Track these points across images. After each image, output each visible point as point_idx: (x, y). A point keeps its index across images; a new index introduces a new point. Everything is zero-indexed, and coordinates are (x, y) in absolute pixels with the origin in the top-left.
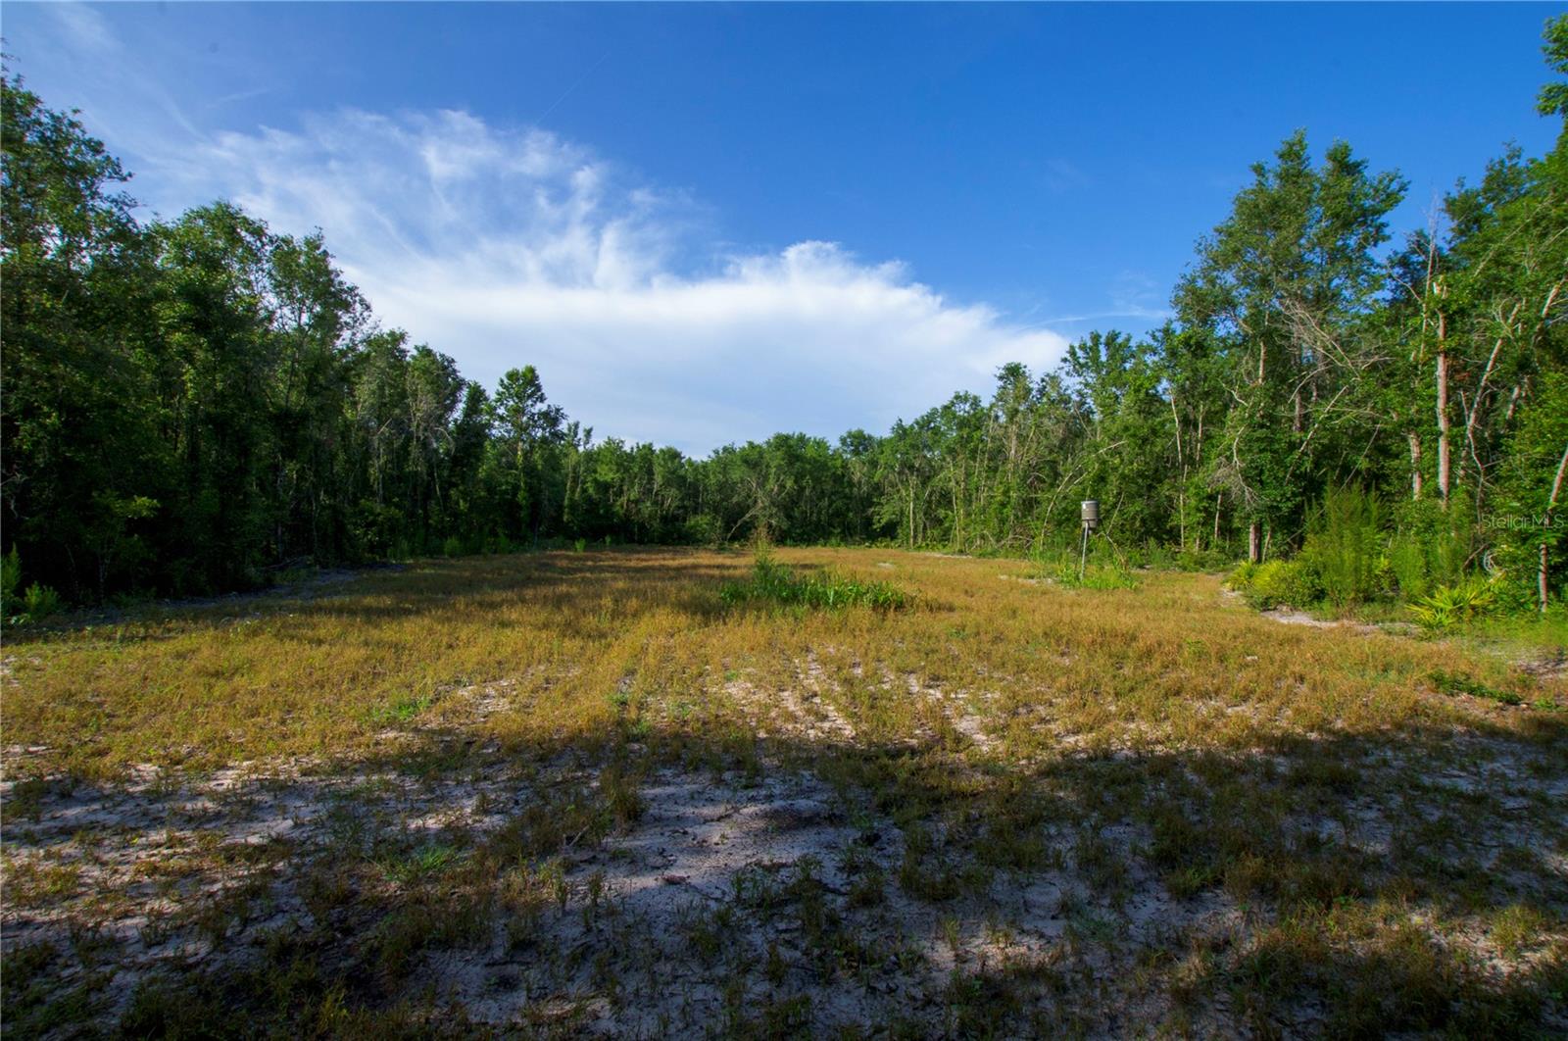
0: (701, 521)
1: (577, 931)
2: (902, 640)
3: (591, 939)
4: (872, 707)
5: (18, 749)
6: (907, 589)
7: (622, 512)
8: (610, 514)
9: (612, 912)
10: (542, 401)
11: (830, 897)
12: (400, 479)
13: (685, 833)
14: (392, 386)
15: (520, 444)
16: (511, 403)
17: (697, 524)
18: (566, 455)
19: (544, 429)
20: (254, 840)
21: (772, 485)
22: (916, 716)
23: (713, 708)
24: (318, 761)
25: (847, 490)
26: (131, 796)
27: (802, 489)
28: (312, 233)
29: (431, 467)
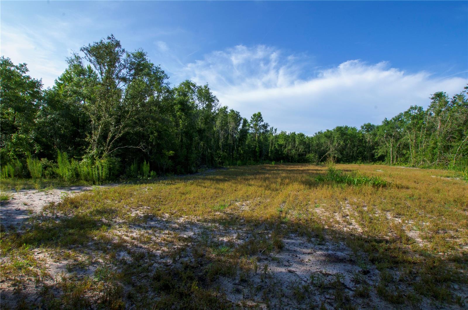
0: (311, 155)
1: (259, 280)
2: (385, 199)
3: (263, 284)
4: (370, 222)
5: (145, 207)
6: (388, 180)
7: (286, 153)
8: (282, 153)
9: (270, 277)
10: (262, 122)
11: (347, 290)
12: (226, 145)
13: (296, 256)
14: (224, 121)
15: (257, 134)
16: (254, 123)
17: (309, 157)
18: (269, 137)
19: (263, 130)
20: (185, 236)
21: (335, 143)
22: (390, 228)
23: (310, 216)
24: (201, 218)
25: (364, 144)
26: (163, 221)
27: (346, 144)
28: (206, 84)
29: (234, 142)
